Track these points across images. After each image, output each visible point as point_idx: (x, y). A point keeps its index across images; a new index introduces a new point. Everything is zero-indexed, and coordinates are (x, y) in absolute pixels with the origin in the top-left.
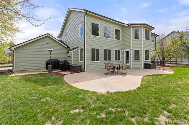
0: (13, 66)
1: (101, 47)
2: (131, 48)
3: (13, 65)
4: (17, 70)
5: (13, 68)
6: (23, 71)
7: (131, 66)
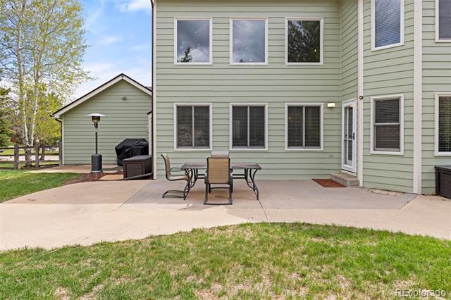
0: (59, 154)
1: (215, 99)
2: (361, 93)
3: (61, 150)
4: (68, 163)
5: (61, 158)
6: (77, 165)
7: (360, 178)
